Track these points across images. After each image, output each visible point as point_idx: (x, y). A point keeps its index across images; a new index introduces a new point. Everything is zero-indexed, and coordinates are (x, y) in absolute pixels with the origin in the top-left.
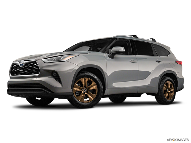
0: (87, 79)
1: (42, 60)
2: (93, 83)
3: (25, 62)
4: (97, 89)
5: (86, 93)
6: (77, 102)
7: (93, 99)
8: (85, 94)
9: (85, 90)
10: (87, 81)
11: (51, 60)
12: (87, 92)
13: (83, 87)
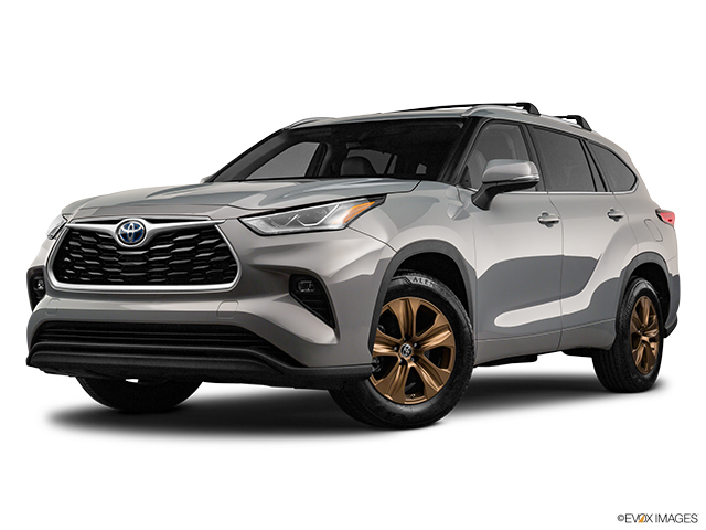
0: (415, 303)
1: (243, 220)
2: (440, 320)
3: (150, 227)
4: (452, 344)
5: (414, 365)
6: (378, 401)
7: (438, 389)
8: (410, 366)
9: (408, 352)
10: (415, 310)
11: (282, 223)
12: (416, 359)
13: (399, 337)
